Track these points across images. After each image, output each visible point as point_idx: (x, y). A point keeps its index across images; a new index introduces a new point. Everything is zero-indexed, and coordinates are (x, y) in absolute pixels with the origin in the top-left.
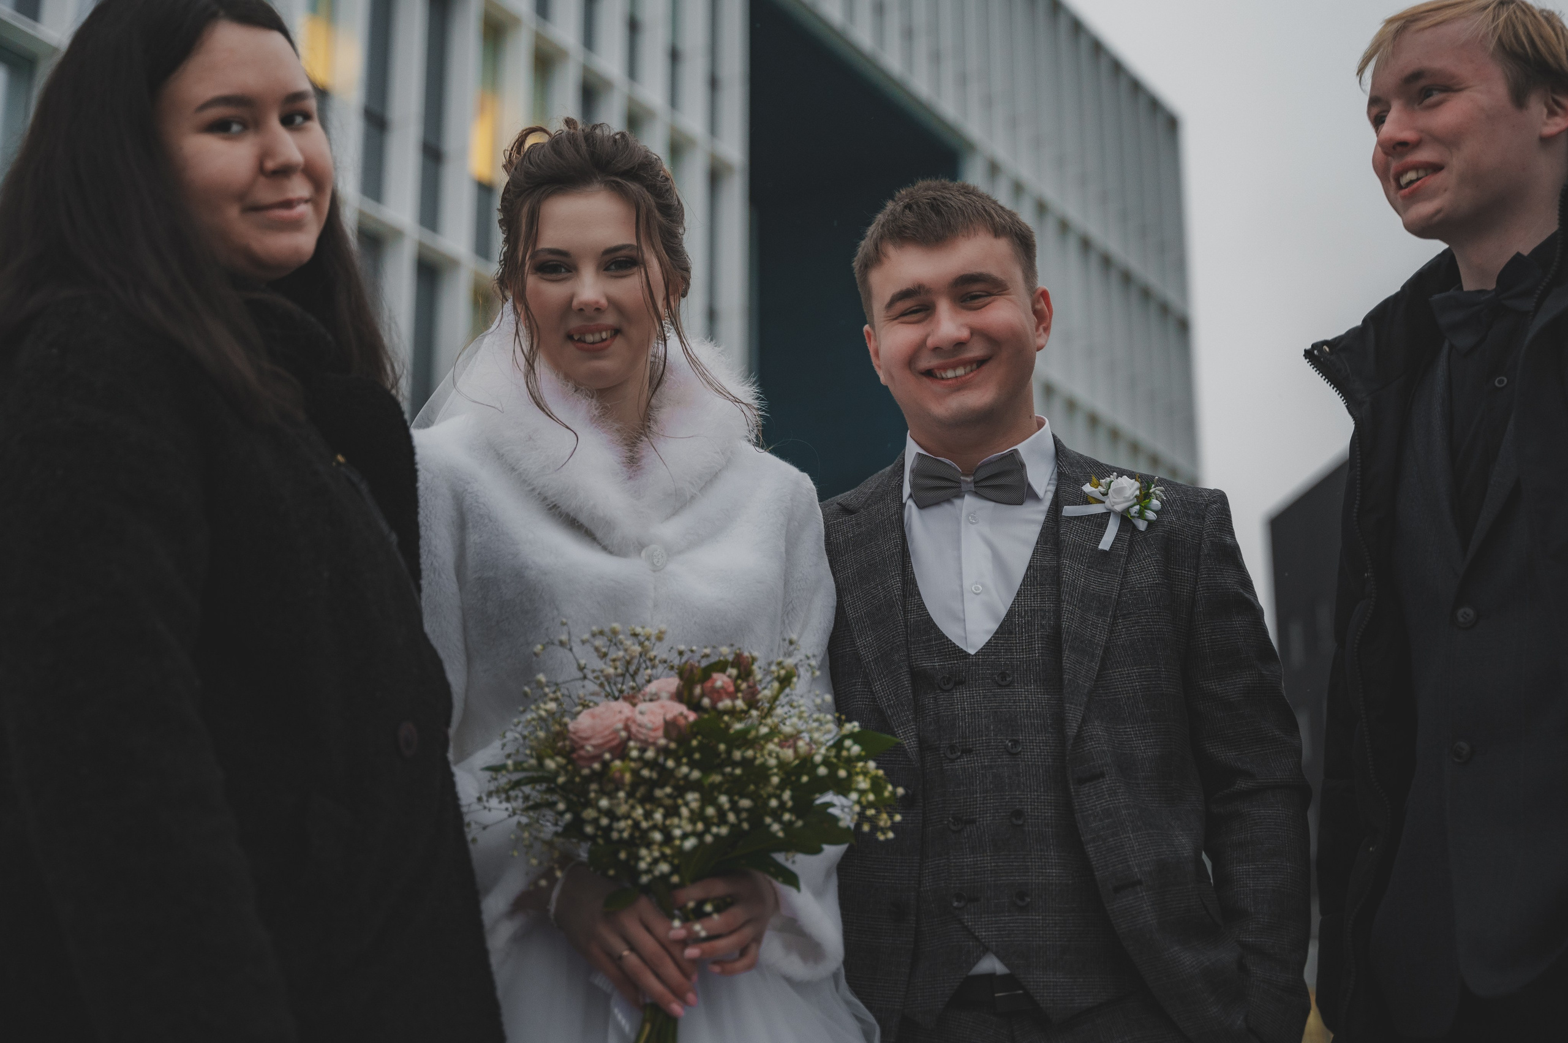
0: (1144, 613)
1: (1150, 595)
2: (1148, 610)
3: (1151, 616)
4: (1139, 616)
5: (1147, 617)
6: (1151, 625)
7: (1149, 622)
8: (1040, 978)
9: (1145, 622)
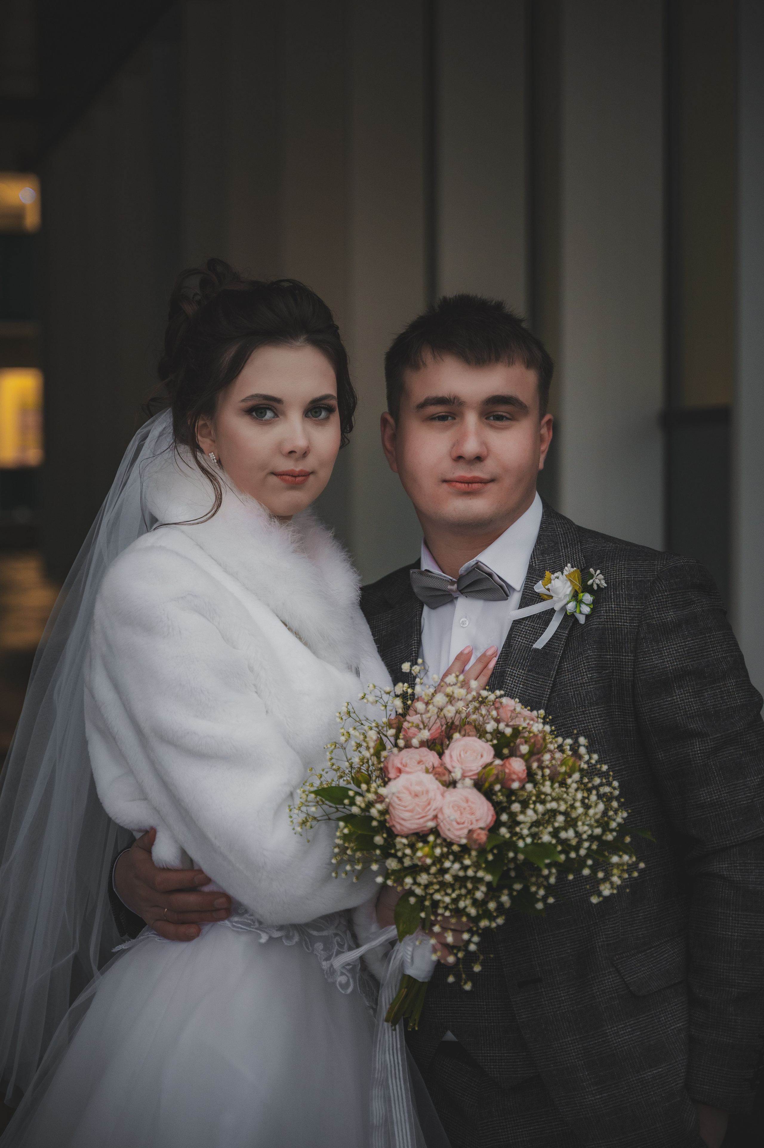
0: (569, 714)
1: (575, 696)
2: (573, 712)
3: (576, 716)
4: (565, 719)
5: (572, 718)
6: (576, 725)
7: (574, 723)
8: (488, 1053)
9: (570, 723)
